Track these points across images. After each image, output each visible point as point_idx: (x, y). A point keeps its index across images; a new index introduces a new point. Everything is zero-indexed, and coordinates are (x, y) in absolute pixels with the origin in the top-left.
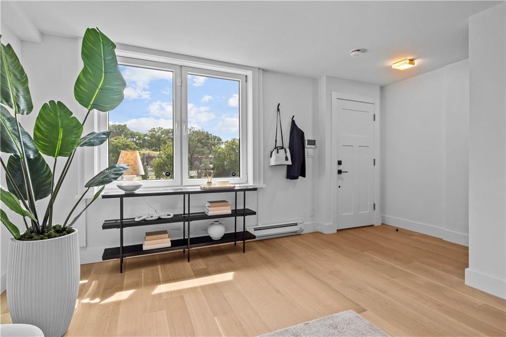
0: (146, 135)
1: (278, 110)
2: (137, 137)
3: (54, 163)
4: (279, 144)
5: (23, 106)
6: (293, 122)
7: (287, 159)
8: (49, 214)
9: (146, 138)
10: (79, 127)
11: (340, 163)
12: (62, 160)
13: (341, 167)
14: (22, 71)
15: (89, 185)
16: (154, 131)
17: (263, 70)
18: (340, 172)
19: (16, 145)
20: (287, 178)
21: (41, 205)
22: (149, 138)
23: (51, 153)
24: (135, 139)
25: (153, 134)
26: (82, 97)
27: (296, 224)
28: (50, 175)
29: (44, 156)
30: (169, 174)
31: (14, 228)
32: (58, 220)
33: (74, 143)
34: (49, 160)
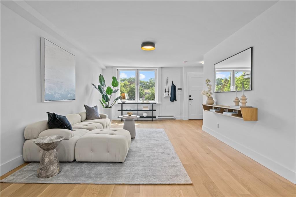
0: (147, 82)
1: (167, 79)
2: (143, 83)
3: (109, 96)
4: (167, 90)
5: (104, 86)
6: (173, 83)
7: (169, 95)
8: (108, 105)
9: (147, 84)
10: (112, 90)
11: (190, 96)
12: (110, 95)
13: (190, 98)
14: (104, 80)
15: (114, 100)
16: (151, 80)
17: (162, 67)
18: (190, 99)
19: (104, 93)
20: (170, 101)
21: (107, 103)
22: (149, 84)
23: (108, 94)
24: (142, 85)
25: (150, 81)
26: (113, 85)
27: (173, 116)
28: (108, 98)
29: (107, 95)
30: (134, 99)
31: (104, 106)
32: (109, 106)
33: (112, 93)
34: (108, 95)
